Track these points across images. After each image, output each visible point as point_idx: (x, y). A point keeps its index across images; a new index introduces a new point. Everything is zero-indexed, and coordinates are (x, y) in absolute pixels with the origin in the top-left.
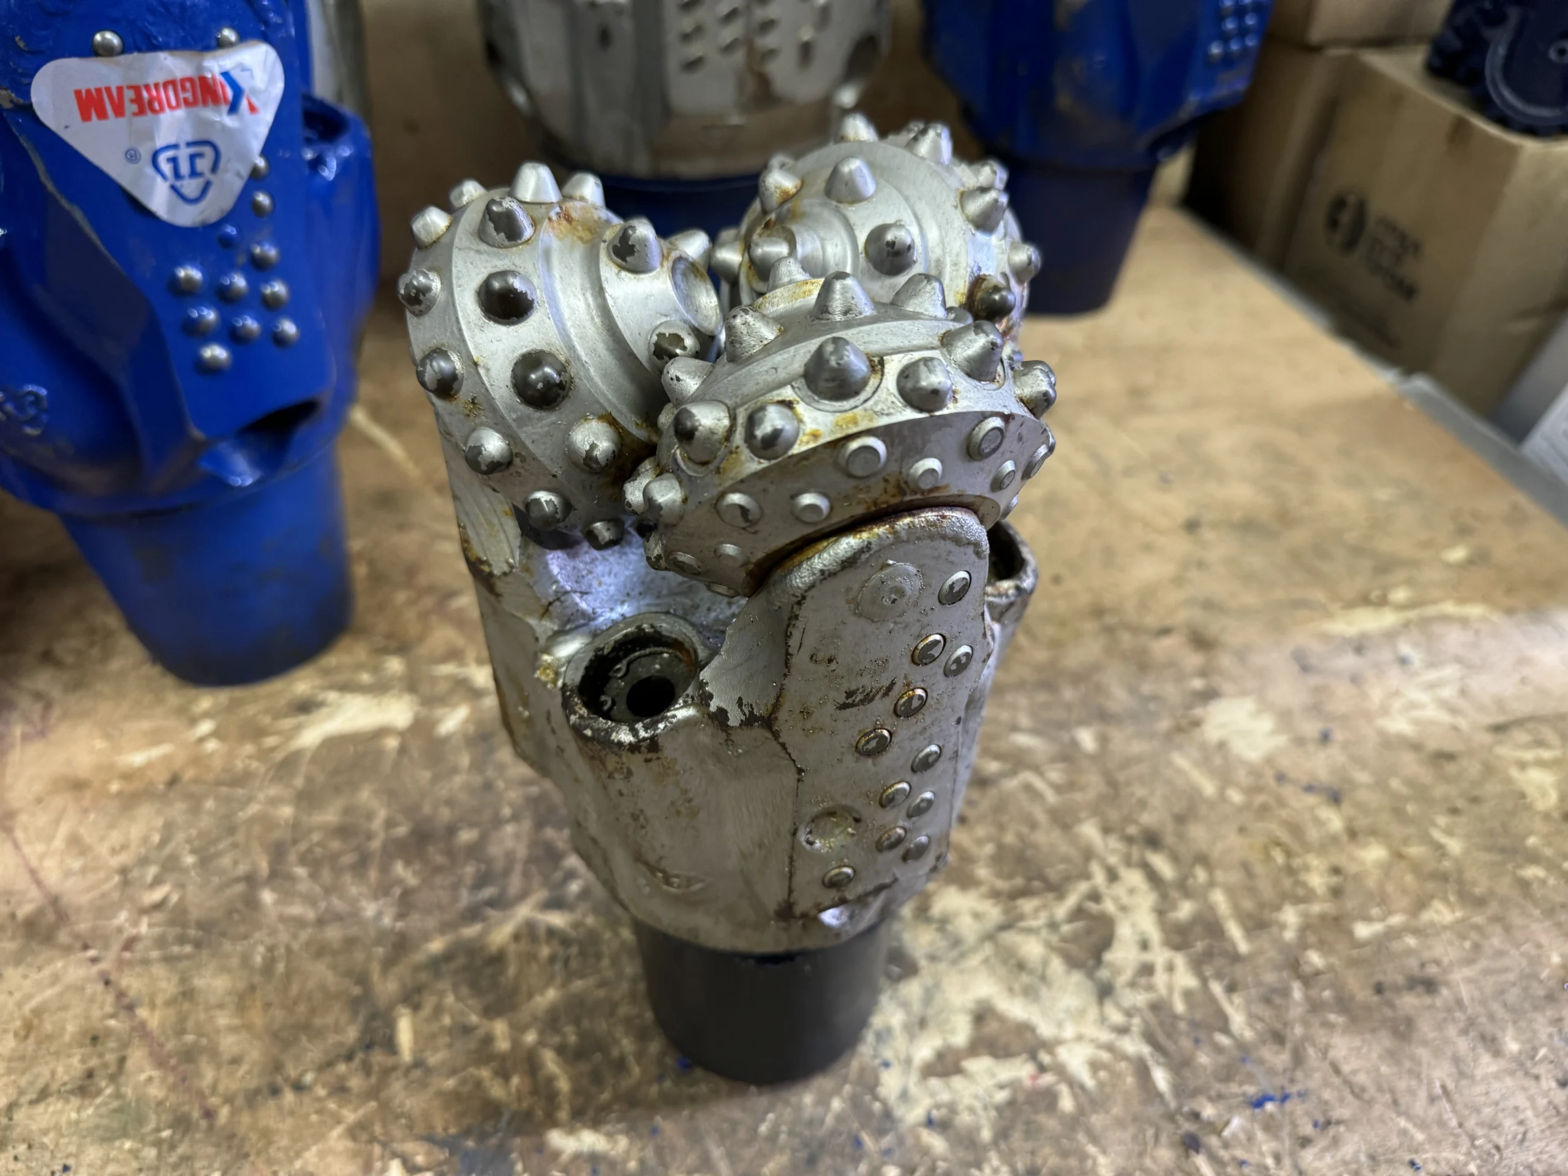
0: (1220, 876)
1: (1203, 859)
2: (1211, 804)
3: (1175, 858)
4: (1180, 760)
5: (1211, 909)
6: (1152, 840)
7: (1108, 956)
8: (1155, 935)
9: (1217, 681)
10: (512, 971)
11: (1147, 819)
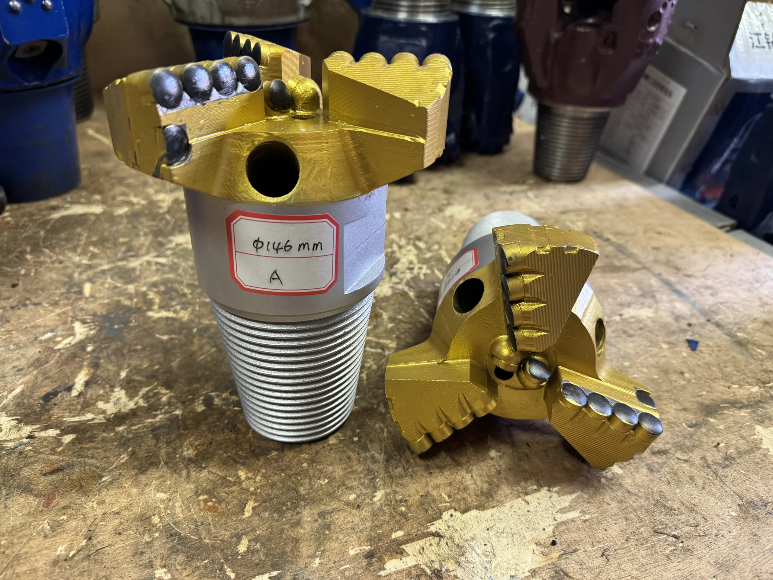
0: (444, 247)
1: (439, 243)
2: (443, 230)
3: (426, 243)
4: (433, 220)
5: (440, 255)
6: (419, 239)
7: (395, 266)
8: (415, 260)
9: (451, 201)
10: (138, 273)
11: (418, 234)
